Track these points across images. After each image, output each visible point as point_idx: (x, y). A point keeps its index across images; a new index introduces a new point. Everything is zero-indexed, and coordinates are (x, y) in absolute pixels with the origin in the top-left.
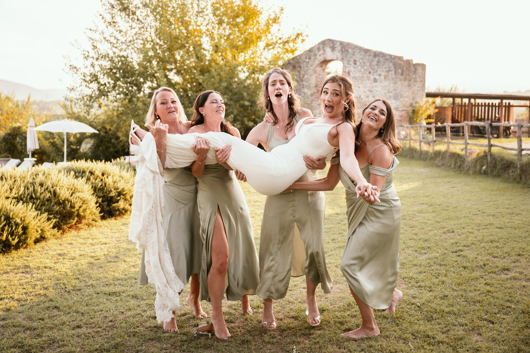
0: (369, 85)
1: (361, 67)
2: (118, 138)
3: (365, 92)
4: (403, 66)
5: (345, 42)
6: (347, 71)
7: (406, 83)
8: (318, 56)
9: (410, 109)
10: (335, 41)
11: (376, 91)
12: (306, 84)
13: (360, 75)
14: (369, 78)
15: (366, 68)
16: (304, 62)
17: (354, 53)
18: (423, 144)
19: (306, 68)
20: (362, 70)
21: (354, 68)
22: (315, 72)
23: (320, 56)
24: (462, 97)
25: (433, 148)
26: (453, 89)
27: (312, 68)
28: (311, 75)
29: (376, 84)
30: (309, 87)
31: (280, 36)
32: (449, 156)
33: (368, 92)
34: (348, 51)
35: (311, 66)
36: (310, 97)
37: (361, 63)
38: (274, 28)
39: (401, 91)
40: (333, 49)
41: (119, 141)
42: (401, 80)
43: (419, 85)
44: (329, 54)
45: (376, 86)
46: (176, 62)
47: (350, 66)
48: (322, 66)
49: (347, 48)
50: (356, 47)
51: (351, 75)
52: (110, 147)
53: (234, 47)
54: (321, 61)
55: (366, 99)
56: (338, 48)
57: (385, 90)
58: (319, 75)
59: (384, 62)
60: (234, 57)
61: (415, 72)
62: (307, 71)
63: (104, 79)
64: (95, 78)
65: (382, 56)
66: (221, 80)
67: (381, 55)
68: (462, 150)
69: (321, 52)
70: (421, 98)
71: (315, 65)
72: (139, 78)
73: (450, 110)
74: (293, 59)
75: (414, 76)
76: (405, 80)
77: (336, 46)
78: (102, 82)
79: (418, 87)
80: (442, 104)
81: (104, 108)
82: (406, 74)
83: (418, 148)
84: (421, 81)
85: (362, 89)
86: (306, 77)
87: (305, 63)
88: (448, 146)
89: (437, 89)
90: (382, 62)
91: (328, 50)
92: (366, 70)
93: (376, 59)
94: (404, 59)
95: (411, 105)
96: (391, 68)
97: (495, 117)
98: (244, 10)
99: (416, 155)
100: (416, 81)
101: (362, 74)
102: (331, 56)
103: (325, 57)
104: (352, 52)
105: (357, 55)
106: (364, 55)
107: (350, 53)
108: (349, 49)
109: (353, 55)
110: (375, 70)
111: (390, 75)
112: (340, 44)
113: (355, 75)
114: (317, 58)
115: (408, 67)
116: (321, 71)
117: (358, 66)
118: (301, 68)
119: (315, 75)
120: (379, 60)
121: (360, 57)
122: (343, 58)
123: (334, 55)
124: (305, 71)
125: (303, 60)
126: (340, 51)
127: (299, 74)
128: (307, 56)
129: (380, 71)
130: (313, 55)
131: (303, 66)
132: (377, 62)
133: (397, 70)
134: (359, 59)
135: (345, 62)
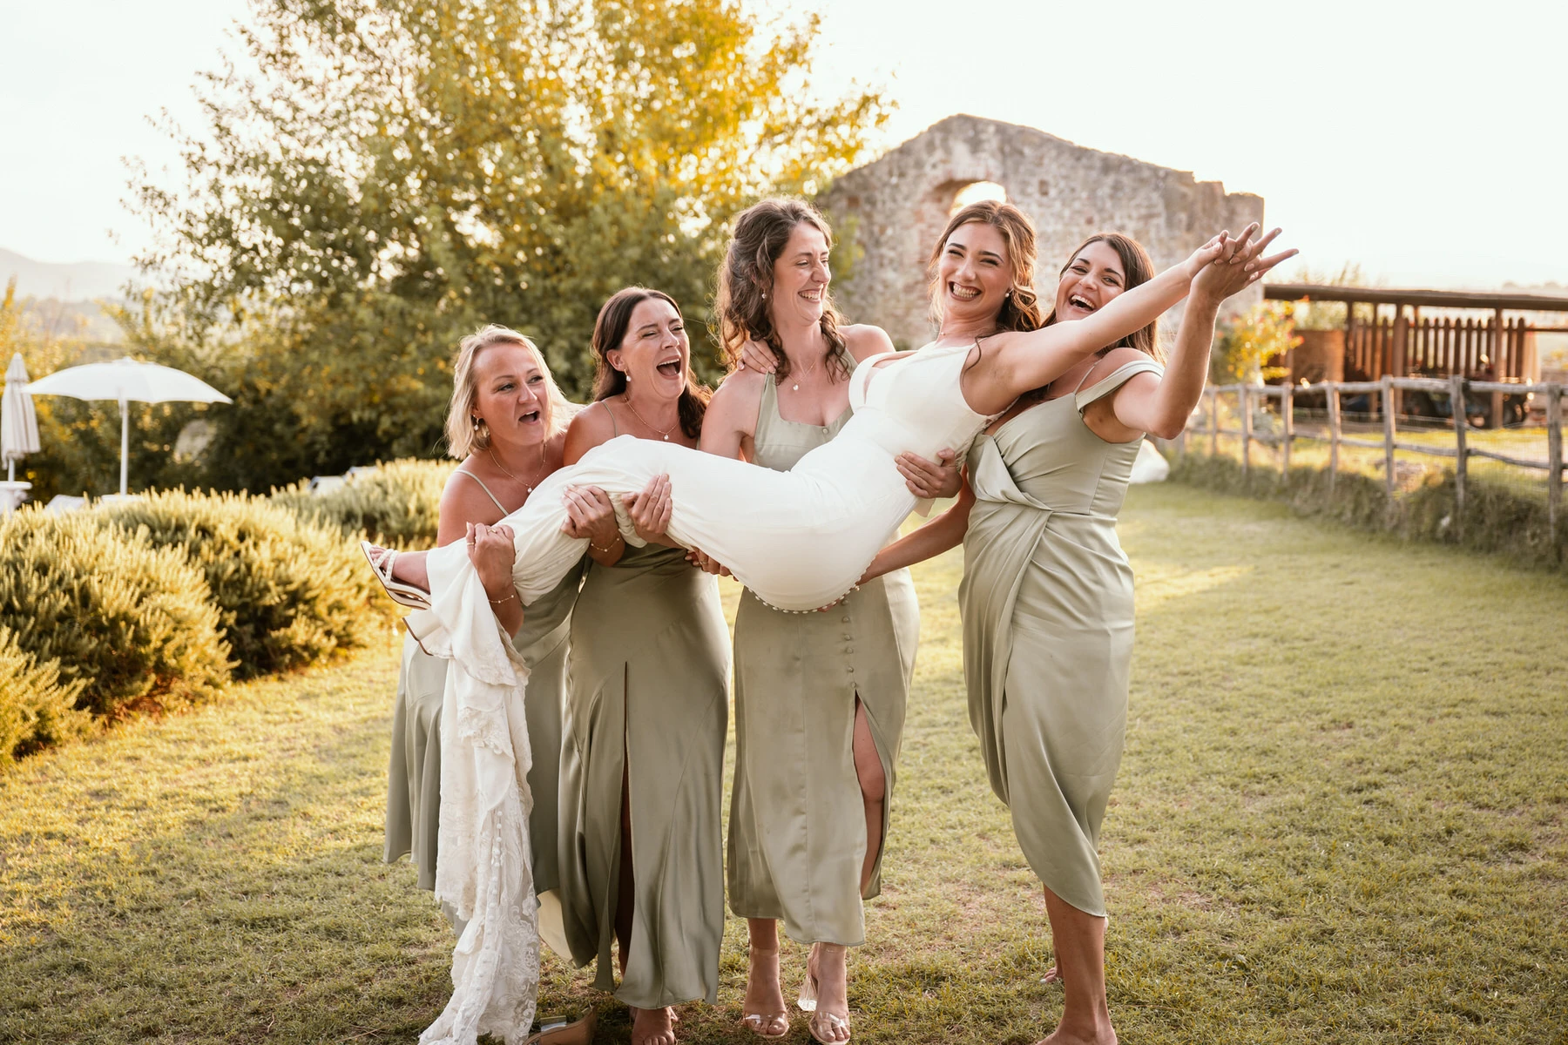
1: (1064, 204)
2: (293, 419)
4: (1193, 203)
5: (1012, 126)
8: (928, 169)
10: (980, 120)
12: (892, 254)
13: (1060, 227)
15: (1077, 205)
16: (885, 185)
17: (1041, 158)
18: (1254, 446)
19: (889, 205)
20: (1067, 213)
21: (1040, 205)
22: (918, 216)
23: (934, 166)
24: (1376, 298)
25: (1287, 459)
27: (908, 204)
28: (907, 228)
30: (901, 263)
31: (810, 104)
32: (1337, 484)
34: (1021, 153)
35: (906, 198)
36: (902, 296)
37: (1061, 192)
38: (791, 79)
40: (975, 145)
41: (297, 428)
42: (1187, 246)
44: (962, 162)
46: (480, 181)
47: (1027, 200)
48: (939, 200)
49: (1019, 146)
50: (1046, 141)
52: (267, 447)
53: (665, 136)
54: (936, 183)
56: (992, 142)
58: (931, 226)
59: (1134, 190)
60: (664, 169)
61: (1229, 219)
62: (893, 212)
63: (251, 234)
64: (222, 229)
65: (1129, 171)
66: (622, 241)
67: (1125, 168)
68: (1377, 466)
69: (939, 154)
70: (1252, 303)
71: (919, 196)
72: (363, 230)
73: (1339, 339)
74: (850, 176)
77: (984, 137)
78: (245, 241)
80: (1315, 321)
81: (250, 325)
82: (1201, 224)
83: (1239, 457)
86: (889, 232)
87: (887, 190)
88: (1334, 454)
90: (1127, 190)
91: (960, 149)
92: (1079, 212)
93: (1110, 179)
94: (1198, 180)
96: (1154, 206)
97: (1479, 362)
98: (696, 21)
99: (1233, 481)
101: (1066, 225)
102: (969, 169)
103: (950, 172)
104: (1035, 158)
105: (1050, 165)
106: (1072, 167)
107: (1029, 159)
108: (1023, 145)
109: (1037, 165)
110: (1107, 212)
111: (1153, 231)
112: (996, 132)
113: (1043, 229)
114: (924, 175)
115: (1207, 205)
116: (937, 214)
117: (1053, 199)
118: (876, 203)
119: (919, 226)
120: (1117, 181)
121: (1059, 172)
122: (1005, 174)
123: (980, 164)
124: (887, 213)
125: (880, 179)
126: (998, 153)
127: (869, 223)
128: (895, 166)
129: (1121, 218)
130: (912, 164)
131: (880, 197)
132: (1112, 188)
133: (1175, 214)
134: (1055, 177)
135: (1012, 188)
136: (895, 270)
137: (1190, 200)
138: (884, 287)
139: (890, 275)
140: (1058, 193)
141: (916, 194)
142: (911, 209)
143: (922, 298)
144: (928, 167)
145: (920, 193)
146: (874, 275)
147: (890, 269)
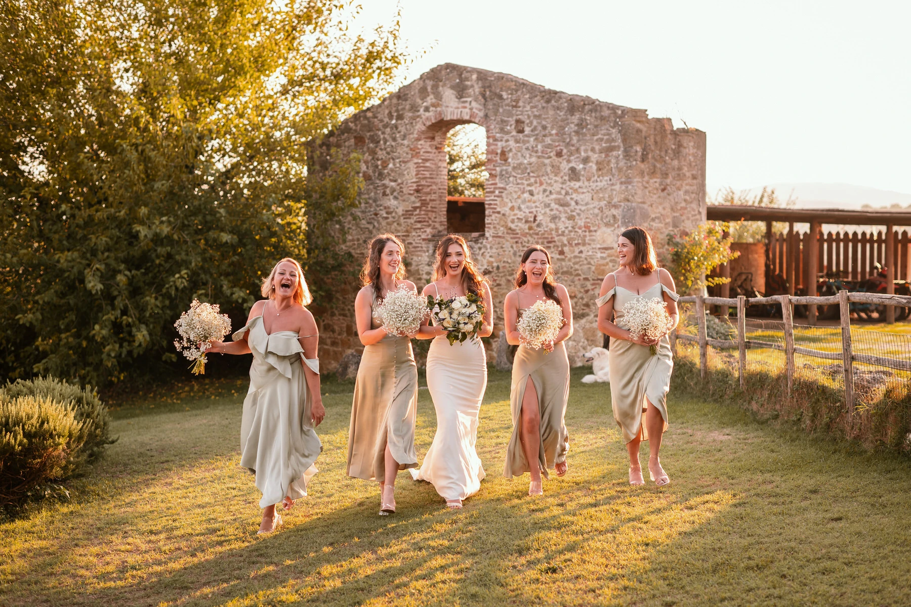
0: (557, 187)
1: (536, 139)
3: (547, 206)
4: (645, 138)
5: (493, 73)
6: (499, 151)
7: (655, 182)
9: (668, 252)
10: (465, 68)
11: (577, 203)
13: (534, 160)
14: (556, 170)
15: (548, 140)
16: (386, 126)
17: (517, 101)
18: (710, 350)
19: (390, 143)
20: (539, 147)
21: (517, 141)
22: (415, 152)
23: (427, 109)
25: (743, 365)
26: (765, 200)
27: (406, 142)
28: (405, 162)
29: (577, 185)
30: (401, 192)
33: (553, 205)
34: (500, 97)
35: (404, 137)
36: (402, 220)
37: (535, 129)
38: (308, 39)
39: (644, 203)
40: (461, 91)
42: (642, 174)
43: (688, 187)
44: (451, 106)
45: (576, 191)
47: (506, 137)
48: (433, 138)
49: (498, 91)
50: (522, 85)
51: (510, 160)
54: (428, 123)
55: (553, 226)
56: (475, 88)
57: (600, 200)
58: (426, 160)
59: (596, 126)
61: (677, 153)
62: (393, 149)
67: (587, 108)
69: (431, 99)
70: (696, 222)
71: (415, 135)
73: (761, 250)
74: (356, 117)
75: (675, 163)
76: (653, 173)
77: (468, 83)
79: (686, 192)
82: (653, 158)
83: (697, 361)
84: (694, 177)
85: (539, 197)
86: (391, 166)
87: (388, 130)
89: (726, 200)
90: (590, 127)
91: (448, 94)
92: (549, 146)
93: (575, 118)
94: (650, 117)
95: (670, 240)
96: (613, 140)
97: (873, 267)
100: (680, 177)
101: (539, 157)
102: (456, 111)
103: (440, 114)
104: (512, 100)
105: (524, 107)
106: (543, 108)
107: (506, 102)
108: (502, 90)
109: (513, 106)
110: (573, 145)
111: (613, 161)
112: (478, 79)
113: (519, 162)
114: (419, 116)
115: (658, 139)
116: (429, 150)
117: (527, 136)
118: (379, 142)
119: (416, 161)
120: (581, 120)
121: (533, 112)
122: (486, 116)
123: (465, 107)
124: (388, 149)
125: (382, 121)
126: (480, 97)
127: (373, 159)
128: (394, 109)
129: (586, 151)
130: (408, 107)
131: (382, 136)
132: (577, 125)
133: (631, 147)
134: (529, 117)
135: (492, 127)
136: (396, 198)
137: (644, 134)
138: (387, 213)
139: (392, 202)
140: (532, 131)
141: (413, 133)
142: (408, 146)
143: (420, 222)
144: (422, 110)
145: (416, 132)
146: (378, 203)
147: (391, 197)
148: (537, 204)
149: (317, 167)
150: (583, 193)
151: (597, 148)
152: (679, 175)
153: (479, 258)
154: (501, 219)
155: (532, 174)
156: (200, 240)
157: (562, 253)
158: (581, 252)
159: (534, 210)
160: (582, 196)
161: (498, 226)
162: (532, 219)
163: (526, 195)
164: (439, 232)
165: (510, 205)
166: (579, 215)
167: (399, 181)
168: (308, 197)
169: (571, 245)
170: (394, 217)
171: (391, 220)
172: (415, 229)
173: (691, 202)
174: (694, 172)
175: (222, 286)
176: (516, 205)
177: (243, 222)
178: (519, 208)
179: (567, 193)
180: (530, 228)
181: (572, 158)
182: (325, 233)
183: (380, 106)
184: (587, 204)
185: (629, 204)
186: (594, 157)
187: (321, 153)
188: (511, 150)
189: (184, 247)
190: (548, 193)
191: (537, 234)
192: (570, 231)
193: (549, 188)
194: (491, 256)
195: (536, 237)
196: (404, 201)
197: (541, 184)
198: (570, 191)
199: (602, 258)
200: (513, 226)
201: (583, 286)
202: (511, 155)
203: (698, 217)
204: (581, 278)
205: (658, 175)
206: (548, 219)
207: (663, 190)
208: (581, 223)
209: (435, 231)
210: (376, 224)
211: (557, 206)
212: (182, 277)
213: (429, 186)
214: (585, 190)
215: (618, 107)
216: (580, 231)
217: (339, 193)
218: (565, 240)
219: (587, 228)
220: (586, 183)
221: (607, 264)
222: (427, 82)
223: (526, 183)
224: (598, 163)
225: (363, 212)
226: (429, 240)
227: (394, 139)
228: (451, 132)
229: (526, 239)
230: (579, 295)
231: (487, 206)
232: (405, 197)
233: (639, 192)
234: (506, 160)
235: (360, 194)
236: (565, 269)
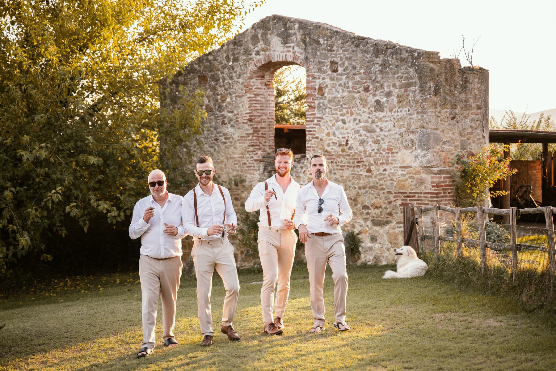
0: (365, 116)
1: (347, 77)
3: (357, 132)
4: (438, 76)
5: (312, 24)
6: (317, 87)
7: (446, 112)
9: (456, 169)
10: (289, 19)
11: (381, 130)
13: (346, 94)
14: (364, 102)
15: (357, 78)
17: (332, 46)
18: (489, 252)
19: (228, 81)
20: (350, 83)
21: (332, 79)
22: (248, 88)
23: (258, 53)
27: (240, 80)
28: (240, 96)
29: (380, 114)
30: (237, 121)
33: (362, 132)
34: (318, 43)
35: (239, 76)
36: (238, 145)
39: (437, 129)
40: (286, 38)
42: (435, 105)
43: (473, 116)
44: (278, 51)
45: (380, 119)
47: (323, 76)
48: (263, 77)
49: (316, 38)
50: (335, 33)
51: (326, 95)
54: (259, 65)
55: (361, 148)
56: (297, 35)
57: (400, 127)
58: (258, 95)
59: (397, 66)
61: (464, 87)
62: (230, 86)
65: (393, 53)
67: (389, 51)
69: (261, 45)
70: (481, 144)
71: (248, 74)
73: (539, 167)
74: (200, 60)
75: (463, 96)
76: (444, 105)
77: (292, 31)
79: (472, 120)
80: (522, 156)
82: (444, 91)
83: (479, 260)
84: (479, 108)
85: (350, 125)
86: (228, 100)
87: (226, 70)
90: (392, 67)
91: (275, 41)
92: (358, 83)
93: (380, 60)
94: (441, 58)
95: (459, 159)
96: (411, 78)
99: (474, 279)
100: (467, 107)
101: (350, 92)
102: (281, 54)
103: (269, 56)
104: (327, 45)
105: (338, 51)
106: (353, 51)
107: (323, 46)
108: (319, 37)
109: (329, 50)
110: (378, 82)
111: (411, 95)
112: (300, 28)
113: (333, 96)
114: (251, 59)
115: (448, 77)
116: (260, 86)
117: (341, 75)
118: (219, 80)
119: (249, 95)
120: (385, 61)
121: (345, 55)
122: (306, 58)
123: (289, 51)
124: (226, 86)
125: (221, 63)
126: (302, 43)
127: (214, 94)
128: (231, 53)
129: (388, 86)
130: (242, 52)
131: (221, 76)
132: (381, 65)
133: (426, 83)
134: (341, 59)
135: (312, 67)
136: (233, 126)
137: (436, 72)
138: (225, 139)
139: (229, 130)
140: (344, 70)
141: (246, 73)
142: (243, 83)
143: (252, 146)
144: (254, 54)
145: (249, 72)
146: (218, 130)
147: (229, 125)
148: (349, 131)
149: (168, 102)
150: (386, 121)
151: (398, 84)
152: (466, 106)
153: (301, 175)
154: (319, 143)
155: (344, 106)
156: (72, 162)
157: (369, 171)
158: (385, 170)
159: (346, 135)
160: (386, 124)
161: (316, 149)
162: (345, 143)
163: (340, 123)
164: (269, 154)
165: (326, 131)
166: (383, 139)
167: (235, 112)
168: (160, 126)
169: (376, 164)
170: (231, 142)
171: (228, 144)
172: (248, 152)
173: (476, 128)
174: (479, 103)
175: (90, 200)
176: (331, 131)
177: (108, 147)
178: (334, 134)
179: (373, 122)
180: (343, 151)
181: (377, 92)
182: (175, 155)
183: (219, 50)
184: (389, 130)
185: (425, 130)
186: (396, 92)
187: (172, 90)
188: (327, 86)
189: (59, 168)
190: (357, 121)
191: (349, 155)
192: (377, 153)
193: (358, 118)
194: (311, 174)
195: (348, 158)
196: (239, 128)
197: (352, 114)
198: (376, 120)
199: (402, 175)
200: (329, 149)
201: (386, 198)
202: (327, 90)
203: (482, 140)
204: (385, 192)
205: (449, 106)
206: (358, 143)
207: (453, 119)
208: (385, 146)
209: (265, 154)
210: (216, 148)
211: (365, 132)
212: (57, 192)
213: (259, 116)
214: (388, 119)
215: (415, 51)
216: (384, 153)
217: (186, 123)
218: (371, 160)
219: (390, 150)
220: (389, 113)
221: (407, 180)
222: (258, 30)
223: (339, 113)
224: (398, 96)
225: (206, 138)
226: (260, 161)
227: (231, 78)
228: (278, 71)
229: (339, 160)
230: (384, 206)
231: (307, 133)
232: (240, 125)
233: (433, 120)
234: (323, 95)
235: (203, 123)
236: (372, 184)
